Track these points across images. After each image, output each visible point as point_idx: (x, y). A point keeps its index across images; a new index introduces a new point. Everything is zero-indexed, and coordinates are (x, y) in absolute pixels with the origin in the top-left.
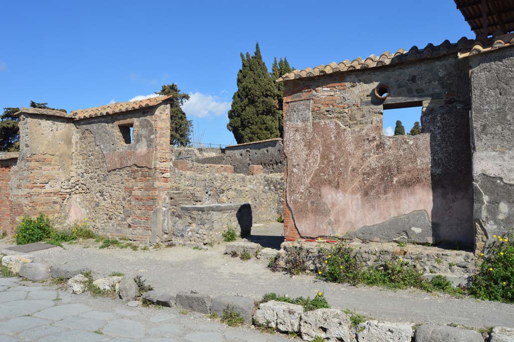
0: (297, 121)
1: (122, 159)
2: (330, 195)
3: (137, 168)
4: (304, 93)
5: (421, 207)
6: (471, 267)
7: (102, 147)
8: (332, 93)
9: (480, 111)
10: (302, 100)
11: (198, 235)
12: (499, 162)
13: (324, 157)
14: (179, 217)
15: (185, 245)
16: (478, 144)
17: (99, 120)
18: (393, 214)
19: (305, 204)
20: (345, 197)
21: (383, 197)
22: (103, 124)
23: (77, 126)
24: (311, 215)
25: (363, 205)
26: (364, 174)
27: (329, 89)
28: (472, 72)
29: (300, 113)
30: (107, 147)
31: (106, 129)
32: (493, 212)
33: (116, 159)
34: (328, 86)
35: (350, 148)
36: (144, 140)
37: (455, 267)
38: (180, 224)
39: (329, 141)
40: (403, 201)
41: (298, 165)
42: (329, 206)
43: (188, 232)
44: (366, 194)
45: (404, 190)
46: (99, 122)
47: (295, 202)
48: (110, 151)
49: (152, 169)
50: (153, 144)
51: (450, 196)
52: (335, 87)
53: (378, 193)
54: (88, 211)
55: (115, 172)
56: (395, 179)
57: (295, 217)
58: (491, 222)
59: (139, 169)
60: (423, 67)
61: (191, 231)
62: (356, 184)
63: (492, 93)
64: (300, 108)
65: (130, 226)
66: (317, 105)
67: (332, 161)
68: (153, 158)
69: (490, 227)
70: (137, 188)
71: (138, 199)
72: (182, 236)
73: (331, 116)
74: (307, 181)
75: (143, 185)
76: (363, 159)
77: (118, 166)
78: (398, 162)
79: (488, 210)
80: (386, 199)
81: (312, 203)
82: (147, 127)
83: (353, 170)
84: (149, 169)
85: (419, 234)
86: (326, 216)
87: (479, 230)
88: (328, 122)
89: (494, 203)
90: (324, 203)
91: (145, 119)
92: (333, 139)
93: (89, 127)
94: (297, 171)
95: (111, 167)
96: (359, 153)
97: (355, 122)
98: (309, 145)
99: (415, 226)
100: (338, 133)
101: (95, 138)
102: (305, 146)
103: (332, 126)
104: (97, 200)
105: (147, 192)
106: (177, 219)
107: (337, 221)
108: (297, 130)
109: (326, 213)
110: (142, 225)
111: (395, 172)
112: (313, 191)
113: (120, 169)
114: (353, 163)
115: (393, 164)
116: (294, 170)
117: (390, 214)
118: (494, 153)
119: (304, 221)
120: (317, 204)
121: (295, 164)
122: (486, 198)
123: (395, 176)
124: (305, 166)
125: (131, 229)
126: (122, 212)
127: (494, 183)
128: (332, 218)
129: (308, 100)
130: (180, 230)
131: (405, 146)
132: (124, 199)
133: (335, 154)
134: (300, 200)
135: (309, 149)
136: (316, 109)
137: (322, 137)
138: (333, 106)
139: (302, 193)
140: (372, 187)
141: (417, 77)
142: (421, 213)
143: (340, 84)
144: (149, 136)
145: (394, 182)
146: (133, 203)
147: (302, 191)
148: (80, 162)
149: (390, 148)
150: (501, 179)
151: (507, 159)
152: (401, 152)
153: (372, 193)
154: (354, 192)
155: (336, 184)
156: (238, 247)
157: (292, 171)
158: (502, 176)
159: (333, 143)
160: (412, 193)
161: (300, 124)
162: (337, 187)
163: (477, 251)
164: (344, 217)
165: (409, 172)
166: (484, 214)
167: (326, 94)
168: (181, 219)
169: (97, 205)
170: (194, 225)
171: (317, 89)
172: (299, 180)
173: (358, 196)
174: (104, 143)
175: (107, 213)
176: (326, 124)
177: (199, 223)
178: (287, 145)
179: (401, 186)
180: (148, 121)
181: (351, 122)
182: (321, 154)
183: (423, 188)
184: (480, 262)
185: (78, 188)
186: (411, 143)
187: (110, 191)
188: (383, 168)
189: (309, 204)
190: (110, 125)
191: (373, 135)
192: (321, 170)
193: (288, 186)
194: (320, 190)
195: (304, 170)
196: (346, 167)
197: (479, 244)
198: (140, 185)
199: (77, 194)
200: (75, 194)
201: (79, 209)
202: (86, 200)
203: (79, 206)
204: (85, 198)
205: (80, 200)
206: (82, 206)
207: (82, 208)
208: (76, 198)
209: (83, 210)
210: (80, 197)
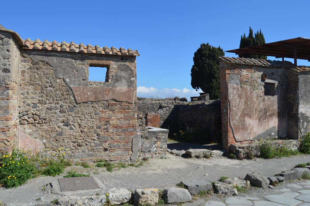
0: (234, 84)
1: (98, 94)
2: (248, 121)
3: (114, 102)
4: (236, 71)
5: (274, 125)
6: (298, 145)
7: (68, 80)
8: (247, 73)
9: (301, 91)
10: (235, 74)
11: (162, 150)
12: (305, 109)
13: (246, 103)
14: (146, 138)
15: (152, 157)
16: (300, 102)
17: (62, 55)
18: (267, 128)
19: (239, 125)
20: (253, 122)
21: (264, 121)
22: (69, 59)
23: (25, 55)
24: (241, 131)
25: (259, 125)
26: (259, 111)
27: (246, 71)
28: (299, 77)
29: (235, 80)
30: (74, 81)
31: (73, 65)
32: (303, 125)
33: (89, 93)
34: (246, 69)
35: (255, 100)
36: (124, 81)
37: (294, 146)
38: (147, 143)
39: (247, 96)
40: (270, 122)
41: (235, 106)
42: (248, 126)
43: (154, 148)
44: (259, 120)
45: (270, 118)
46: (62, 57)
47: (234, 125)
48: (79, 85)
49: (133, 104)
50: (134, 85)
51: (282, 120)
52: (248, 71)
53: (263, 119)
54: (44, 141)
55: (86, 105)
56: (268, 114)
57: (234, 132)
58: (303, 129)
59: (117, 103)
60: (275, 70)
61: (156, 147)
62: (257, 116)
63: (303, 85)
64: (235, 77)
65: (106, 150)
66: (242, 78)
67: (249, 105)
68: (134, 95)
69: (302, 130)
70: (115, 118)
71: (116, 127)
72: (150, 151)
73: (248, 84)
74: (239, 114)
75: (123, 116)
76: (259, 104)
77: (91, 99)
78: (269, 106)
79: (302, 125)
80: (265, 122)
81: (242, 125)
82: (127, 71)
83: (256, 109)
84: (129, 103)
85: (274, 135)
86: (247, 131)
87: (299, 132)
88: (247, 86)
89: (303, 122)
90: (246, 125)
91: (125, 64)
92: (249, 95)
93: (46, 59)
94: (235, 109)
95: (81, 99)
96: (257, 102)
97: (256, 88)
98: (240, 97)
99: (272, 132)
100: (251, 92)
101: (56, 71)
102: (238, 97)
103: (249, 89)
104: (60, 130)
105: (127, 122)
106: (145, 139)
107: (251, 132)
108: (234, 89)
109: (246, 129)
110: (122, 147)
111: (268, 111)
112: (242, 119)
113: (94, 102)
114: (256, 106)
115: (267, 107)
116: (234, 108)
117: (266, 128)
118: (304, 106)
119: (238, 134)
120: (243, 125)
121: (234, 105)
122: (301, 121)
123: (268, 112)
124: (238, 106)
125: (107, 152)
126: (96, 139)
127: (303, 115)
128: (249, 131)
129: (238, 74)
130: (147, 148)
131: (270, 100)
132: (99, 127)
133: (250, 102)
134: (237, 124)
135: (240, 98)
136: (242, 79)
137: (245, 93)
138: (248, 79)
139: (237, 120)
140: (261, 117)
141: (274, 73)
142: (274, 127)
143: (250, 70)
144: (130, 78)
145: (268, 115)
146: (111, 130)
147: (237, 119)
148: (30, 92)
149: (266, 101)
150: (305, 114)
151: (306, 108)
152: (270, 103)
153: (261, 119)
154: (256, 119)
155: (250, 116)
156: (200, 152)
157: (233, 109)
158: (305, 113)
159: (249, 97)
160: (272, 119)
161: (235, 86)
162: (250, 117)
163: (299, 139)
164: (253, 130)
165: (272, 111)
166: (301, 126)
167: (245, 73)
168: (148, 139)
169: (61, 134)
170: (159, 143)
171: (242, 70)
172: (236, 114)
173: (257, 121)
174: (70, 78)
175: (75, 141)
176: (246, 88)
177: (163, 141)
178: (230, 95)
179: (270, 116)
180: (128, 67)
181: (254, 88)
182: (245, 102)
183: (275, 117)
184: (300, 143)
185: (27, 118)
186: (272, 99)
187: (79, 121)
188: (265, 109)
189: (240, 125)
190: (78, 62)
191: (262, 95)
192: (245, 109)
193: (231, 116)
194: (244, 118)
195: (238, 109)
196: (254, 108)
197: (299, 137)
198: (119, 115)
199: (24, 124)
200: (22, 125)
201: (31, 139)
202: (42, 130)
203: (29, 137)
204: (40, 128)
205: (31, 130)
206: (35, 136)
207: (35, 138)
208: (25, 128)
209: (37, 140)
210: (30, 128)
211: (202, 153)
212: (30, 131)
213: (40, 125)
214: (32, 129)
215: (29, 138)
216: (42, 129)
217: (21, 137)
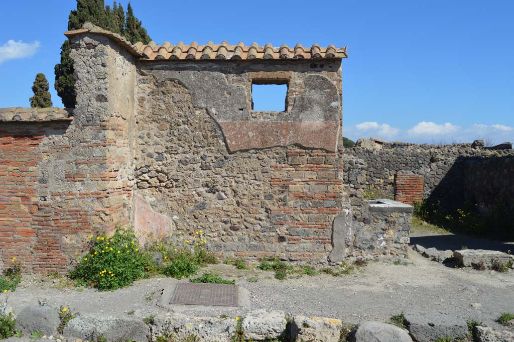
1: (267, 134)
3: (298, 150)
7: (213, 111)
11: (399, 246)
14: (365, 221)
15: (377, 260)
17: (203, 66)
22: (216, 74)
23: (144, 71)
30: (226, 112)
31: (223, 83)
33: (251, 134)
36: (316, 108)
38: (366, 232)
43: (381, 242)
46: (203, 69)
48: (233, 119)
49: (334, 152)
50: (337, 115)
54: (175, 217)
55: (245, 155)
59: (304, 151)
61: (386, 240)
65: (282, 239)
68: (338, 136)
70: (300, 180)
71: (302, 197)
72: (371, 248)
75: (314, 177)
77: (255, 144)
82: (322, 89)
84: (327, 152)
91: (318, 77)
93: (176, 75)
95: (237, 145)
101: (194, 95)
104: (200, 199)
105: (323, 187)
106: (362, 224)
110: (312, 236)
113: (261, 149)
125: (285, 244)
126: (263, 218)
130: (366, 240)
132: (269, 197)
144: (328, 103)
146: (291, 203)
148: (152, 133)
156: (483, 257)
168: (369, 223)
169: (202, 207)
170: (391, 232)
174: (217, 106)
175: (226, 219)
177: (401, 228)
180: (325, 80)
185: (148, 178)
187: (234, 184)
190: (232, 77)
198: (308, 175)
199: (144, 188)
200: (140, 189)
201: (155, 214)
202: (171, 199)
203: (152, 209)
204: (168, 196)
205: (155, 199)
206: (160, 209)
207: (161, 212)
208: (144, 195)
209: (163, 215)
210: (153, 194)
211: (489, 260)
212: (153, 200)
213: (169, 190)
214: (155, 197)
215: (151, 211)
216: (171, 197)
217: (139, 209)
